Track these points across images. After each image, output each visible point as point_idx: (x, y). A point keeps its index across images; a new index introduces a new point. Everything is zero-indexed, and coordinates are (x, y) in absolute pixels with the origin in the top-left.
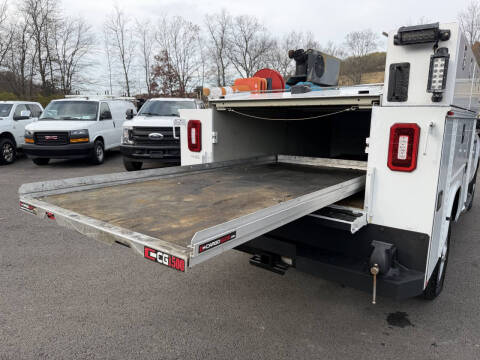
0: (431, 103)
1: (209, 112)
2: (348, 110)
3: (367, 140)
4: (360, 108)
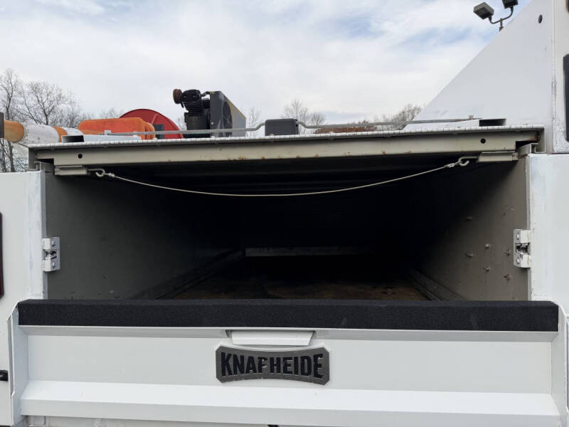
1: (30, 181)
2: (451, 165)
3: (523, 237)
4: (482, 159)
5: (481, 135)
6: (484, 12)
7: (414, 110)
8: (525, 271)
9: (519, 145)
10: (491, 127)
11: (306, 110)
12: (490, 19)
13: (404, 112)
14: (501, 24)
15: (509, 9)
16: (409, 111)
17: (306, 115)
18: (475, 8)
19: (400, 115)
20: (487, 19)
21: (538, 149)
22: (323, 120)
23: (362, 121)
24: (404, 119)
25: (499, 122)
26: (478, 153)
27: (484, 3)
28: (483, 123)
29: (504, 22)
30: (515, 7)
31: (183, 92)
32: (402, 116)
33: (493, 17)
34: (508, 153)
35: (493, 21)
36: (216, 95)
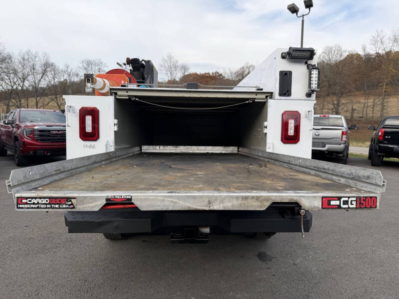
0: (305, 98)
1: (111, 100)
2: (247, 102)
3: (265, 124)
4: (256, 100)
5: (256, 93)
6: (293, 9)
7: (250, 67)
8: (266, 134)
9: (267, 97)
10: (259, 91)
11: (177, 61)
12: (297, 14)
13: (243, 68)
14: (303, 18)
15: (308, 9)
16: (247, 67)
17: (177, 65)
18: (288, 6)
19: (241, 69)
20: (295, 14)
21: (271, 98)
22: (188, 69)
23: (214, 72)
24: (243, 72)
25: (262, 89)
26: (255, 99)
27: (294, 4)
28: (258, 90)
29: (304, 17)
30: (311, 8)
31: (131, 59)
32: (242, 70)
33: (298, 13)
34: (263, 99)
35: (298, 15)
36: (148, 62)
